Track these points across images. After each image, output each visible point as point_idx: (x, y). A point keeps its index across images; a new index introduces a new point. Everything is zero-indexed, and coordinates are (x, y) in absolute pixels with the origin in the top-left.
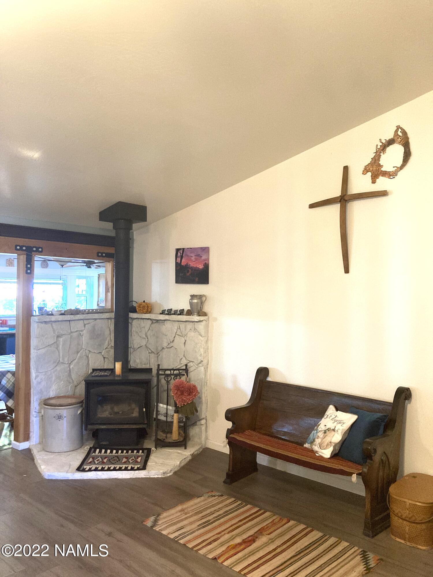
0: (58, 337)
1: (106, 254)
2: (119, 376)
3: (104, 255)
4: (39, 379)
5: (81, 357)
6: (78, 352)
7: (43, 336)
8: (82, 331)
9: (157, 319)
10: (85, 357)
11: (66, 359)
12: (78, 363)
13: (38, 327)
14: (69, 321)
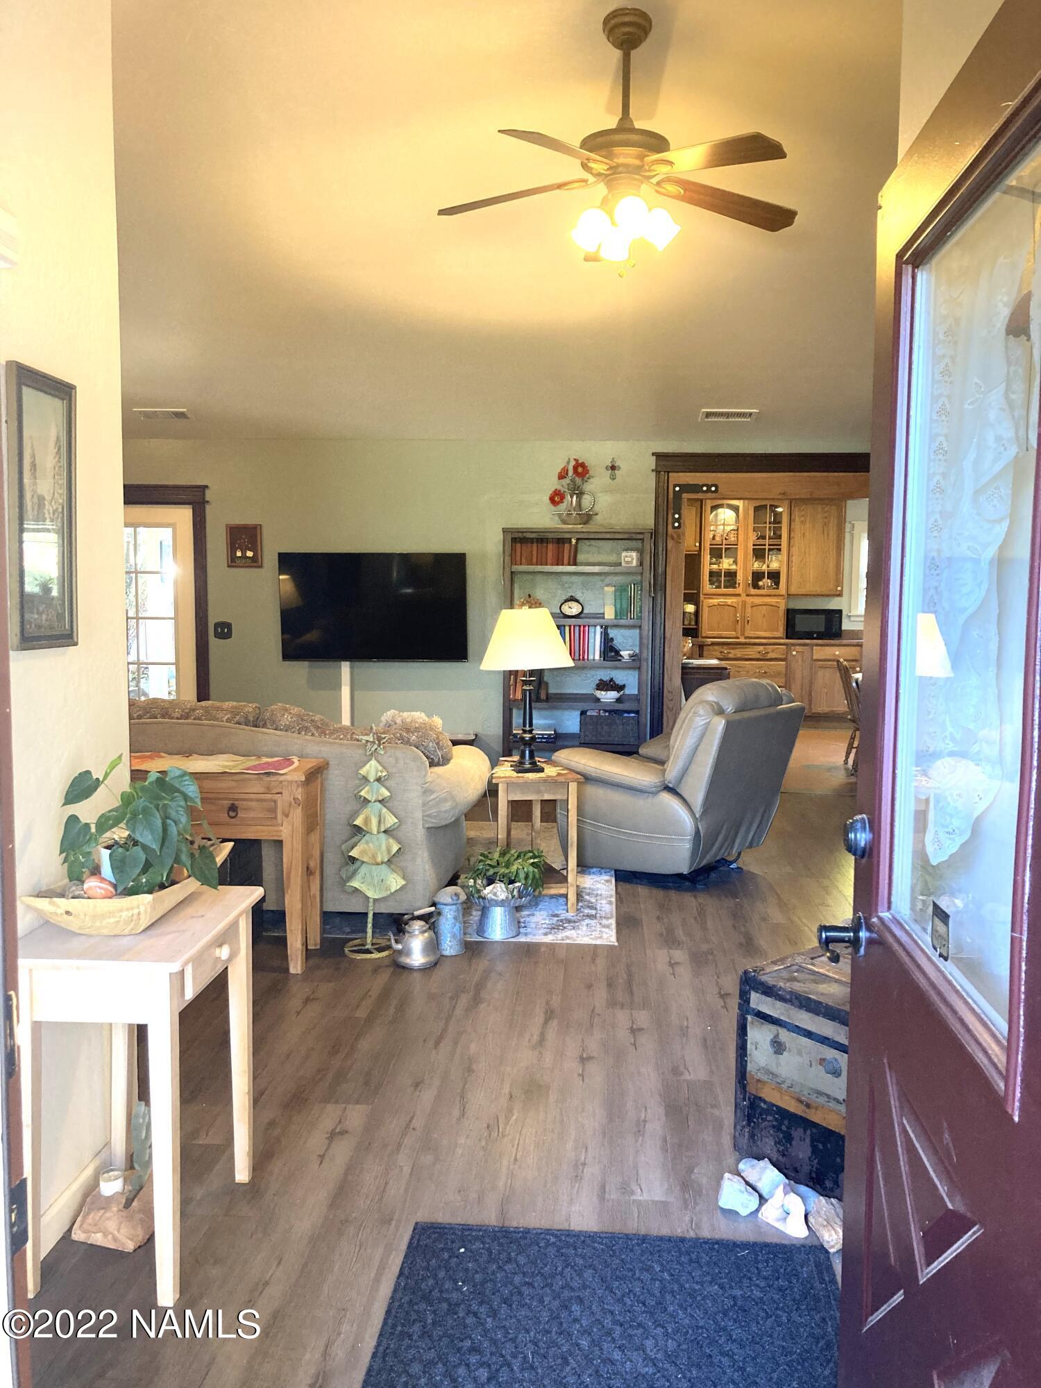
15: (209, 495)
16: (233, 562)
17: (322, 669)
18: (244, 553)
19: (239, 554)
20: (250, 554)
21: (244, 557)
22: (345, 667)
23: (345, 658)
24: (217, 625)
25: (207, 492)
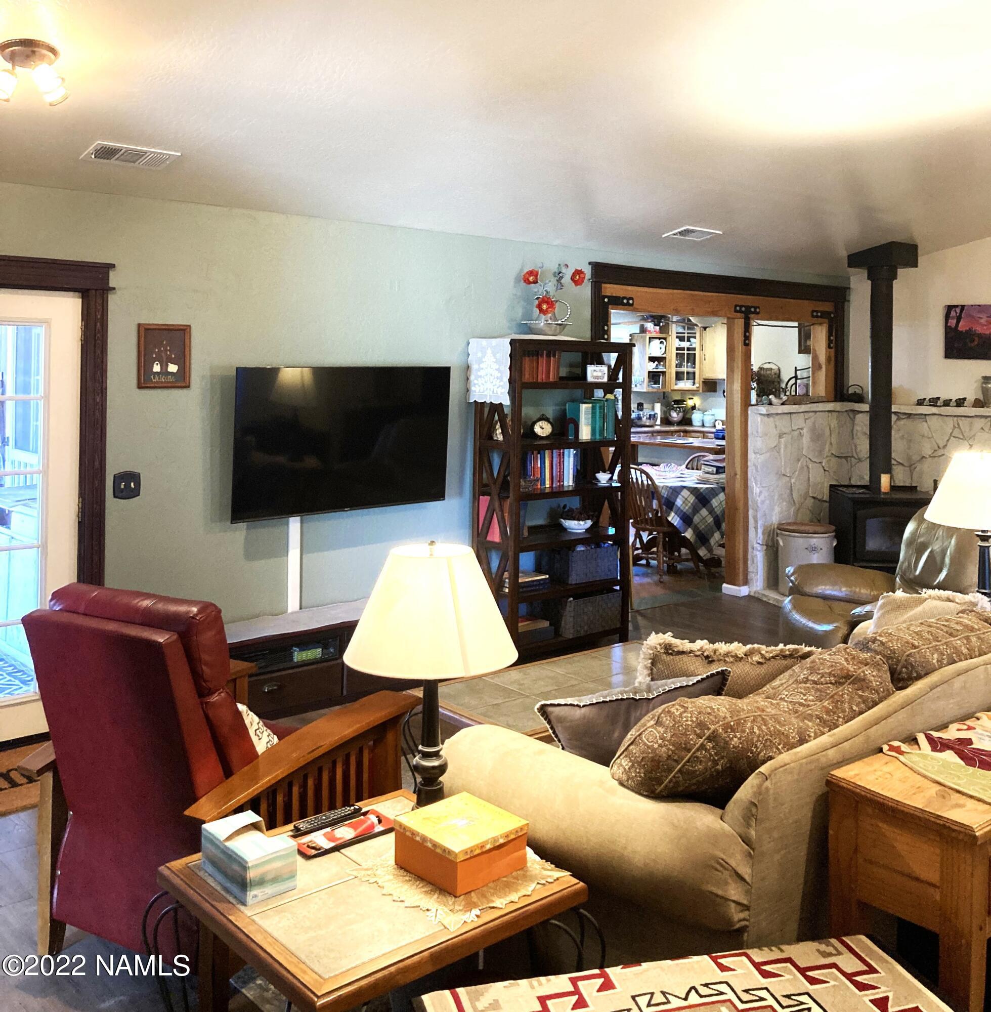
0: (780, 436)
1: (822, 312)
2: (885, 493)
3: (819, 314)
4: (762, 497)
5: (802, 468)
6: (799, 460)
7: (766, 435)
8: (802, 429)
9: (907, 412)
10: (805, 468)
11: (788, 470)
12: (799, 475)
13: (762, 420)
14: (790, 413)
15: (114, 279)
16: (145, 381)
17: (265, 531)
18: (164, 366)
19: (157, 368)
20: (173, 368)
21: (165, 372)
22: (294, 524)
23: (293, 512)
24: (118, 478)
25: (112, 274)
